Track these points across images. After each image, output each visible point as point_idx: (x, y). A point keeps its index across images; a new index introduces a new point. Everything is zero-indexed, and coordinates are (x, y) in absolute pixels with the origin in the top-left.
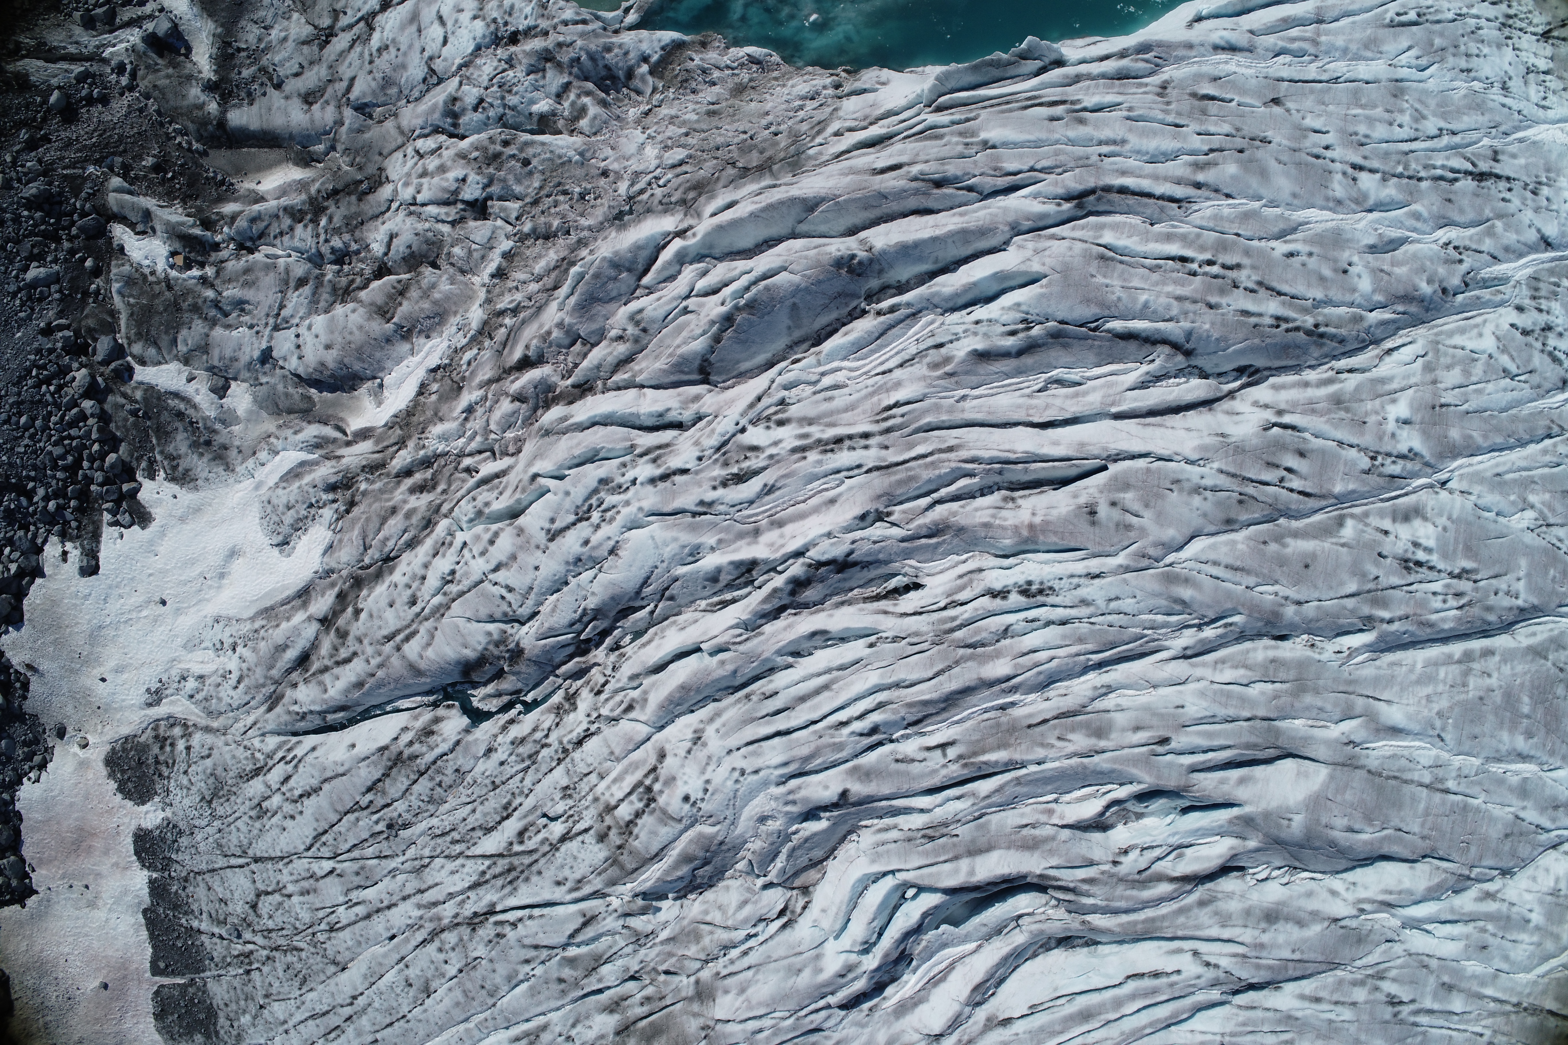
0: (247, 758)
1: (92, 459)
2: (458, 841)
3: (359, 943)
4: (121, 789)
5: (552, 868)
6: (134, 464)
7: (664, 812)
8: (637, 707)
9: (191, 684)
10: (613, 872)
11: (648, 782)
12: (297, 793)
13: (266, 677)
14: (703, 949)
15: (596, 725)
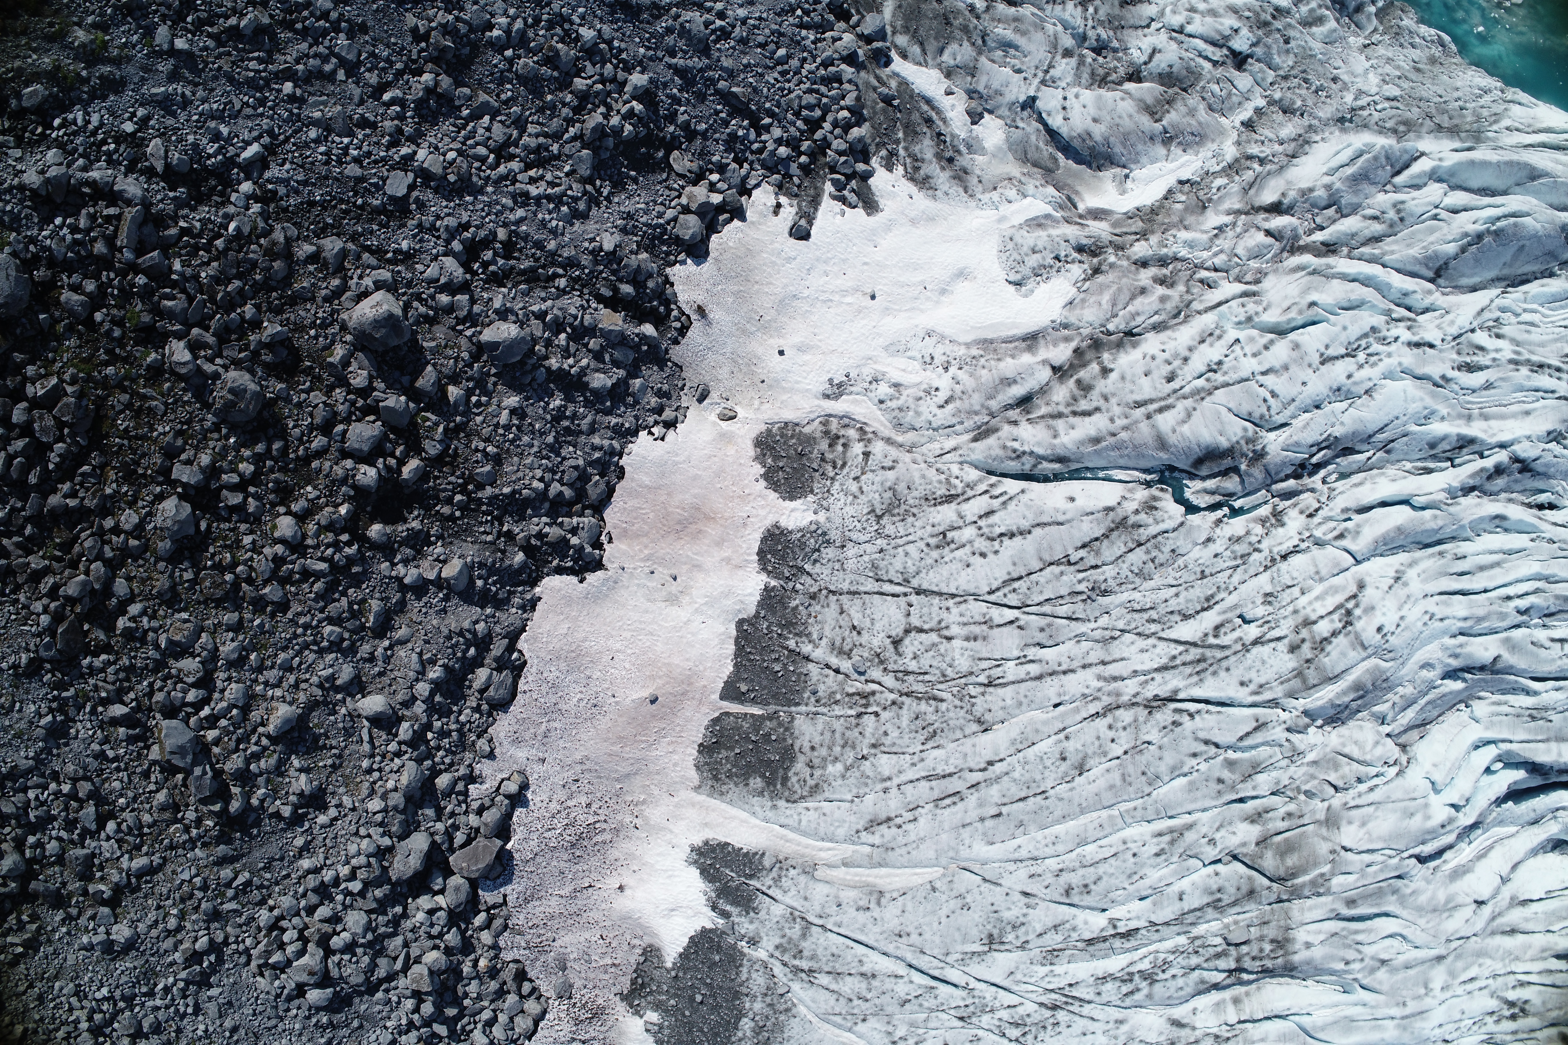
0: (940, 482)
1: (835, 124)
2: (1154, 621)
3: (1020, 704)
4: (766, 477)
5: (1241, 667)
6: (872, 149)
7: (1357, 636)
8: (1349, 537)
9: (883, 389)
10: (1296, 683)
11: (1350, 605)
12: (997, 531)
13: (982, 406)
14: (1343, 777)
15: (1306, 544)
